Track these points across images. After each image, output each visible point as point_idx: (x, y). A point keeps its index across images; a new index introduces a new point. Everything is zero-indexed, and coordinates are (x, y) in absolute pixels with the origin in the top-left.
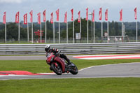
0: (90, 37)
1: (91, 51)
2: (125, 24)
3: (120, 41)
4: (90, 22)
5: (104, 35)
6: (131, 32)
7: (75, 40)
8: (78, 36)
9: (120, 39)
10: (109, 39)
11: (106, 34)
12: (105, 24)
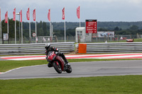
0: (18, 37)
1: (19, 52)
2: (53, 24)
3: (49, 42)
4: (18, 23)
5: (32, 36)
6: (59, 33)
7: (3, 40)
8: (6, 37)
9: (49, 39)
10: (37, 39)
11: (34, 35)
12: (33, 25)
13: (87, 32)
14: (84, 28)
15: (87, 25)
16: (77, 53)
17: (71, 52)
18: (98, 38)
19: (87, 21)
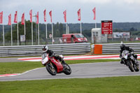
0: (35, 39)
1: (36, 53)
2: (69, 25)
3: (64, 43)
4: (34, 24)
5: (48, 37)
7: (20, 42)
8: (23, 38)
9: (65, 40)
10: (53, 41)
11: (51, 36)
12: (49, 26)
13: (103, 33)
14: (100, 29)
15: (103, 27)
16: (93, 54)
17: (87, 52)
18: (114, 39)
19: (103, 22)
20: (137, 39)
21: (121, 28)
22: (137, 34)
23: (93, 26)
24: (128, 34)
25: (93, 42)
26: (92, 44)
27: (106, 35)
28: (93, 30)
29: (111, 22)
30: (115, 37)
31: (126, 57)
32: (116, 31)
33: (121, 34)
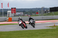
6: (0, 13)
13: (12, 13)
14: (11, 11)
15: (12, 10)
16: (8, 21)
17: (5, 21)
18: (17, 15)
19: (12, 8)
20: (26, 15)
21: (19, 11)
22: (26, 13)
23: (8, 10)
24: (23, 13)
25: (8, 17)
26: (7, 17)
27: (13, 14)
28: (8, 11)
29: (15, 8)
30: (17, 14)
31: (32, 22)
32: (17, 12)
33: (19, 13)
